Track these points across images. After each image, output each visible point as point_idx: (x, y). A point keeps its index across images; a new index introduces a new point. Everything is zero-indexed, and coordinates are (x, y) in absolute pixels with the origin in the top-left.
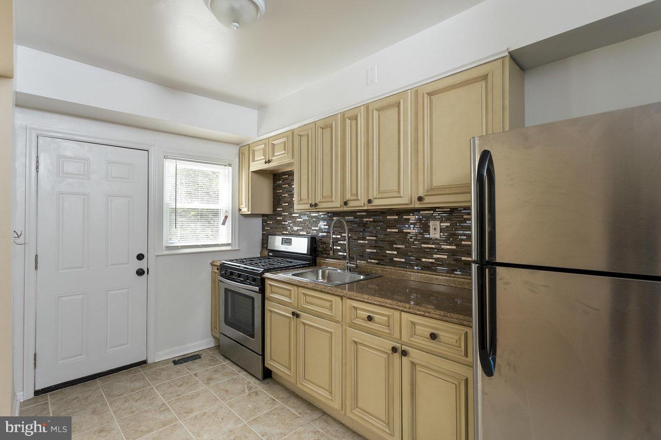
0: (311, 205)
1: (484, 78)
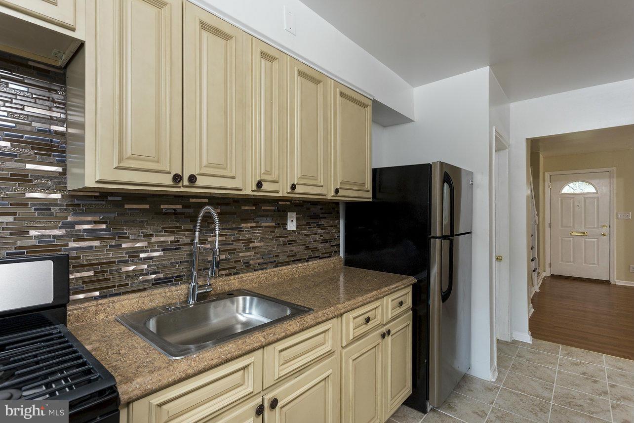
0: (176, 179)
1: (366, 107)
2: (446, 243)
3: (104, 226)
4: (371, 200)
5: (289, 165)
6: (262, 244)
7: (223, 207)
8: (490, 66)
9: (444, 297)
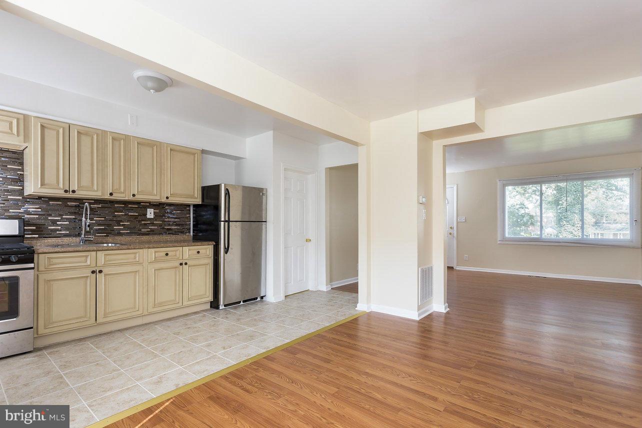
0: (66, 191)
1: (194, 154)
2: (226, 223)
3: (40, 210)
4: (201, 203)
5: (136, 179)
6: (129, 223)
7: (103, 205)
8: (274, 130)
9: (226, 251)
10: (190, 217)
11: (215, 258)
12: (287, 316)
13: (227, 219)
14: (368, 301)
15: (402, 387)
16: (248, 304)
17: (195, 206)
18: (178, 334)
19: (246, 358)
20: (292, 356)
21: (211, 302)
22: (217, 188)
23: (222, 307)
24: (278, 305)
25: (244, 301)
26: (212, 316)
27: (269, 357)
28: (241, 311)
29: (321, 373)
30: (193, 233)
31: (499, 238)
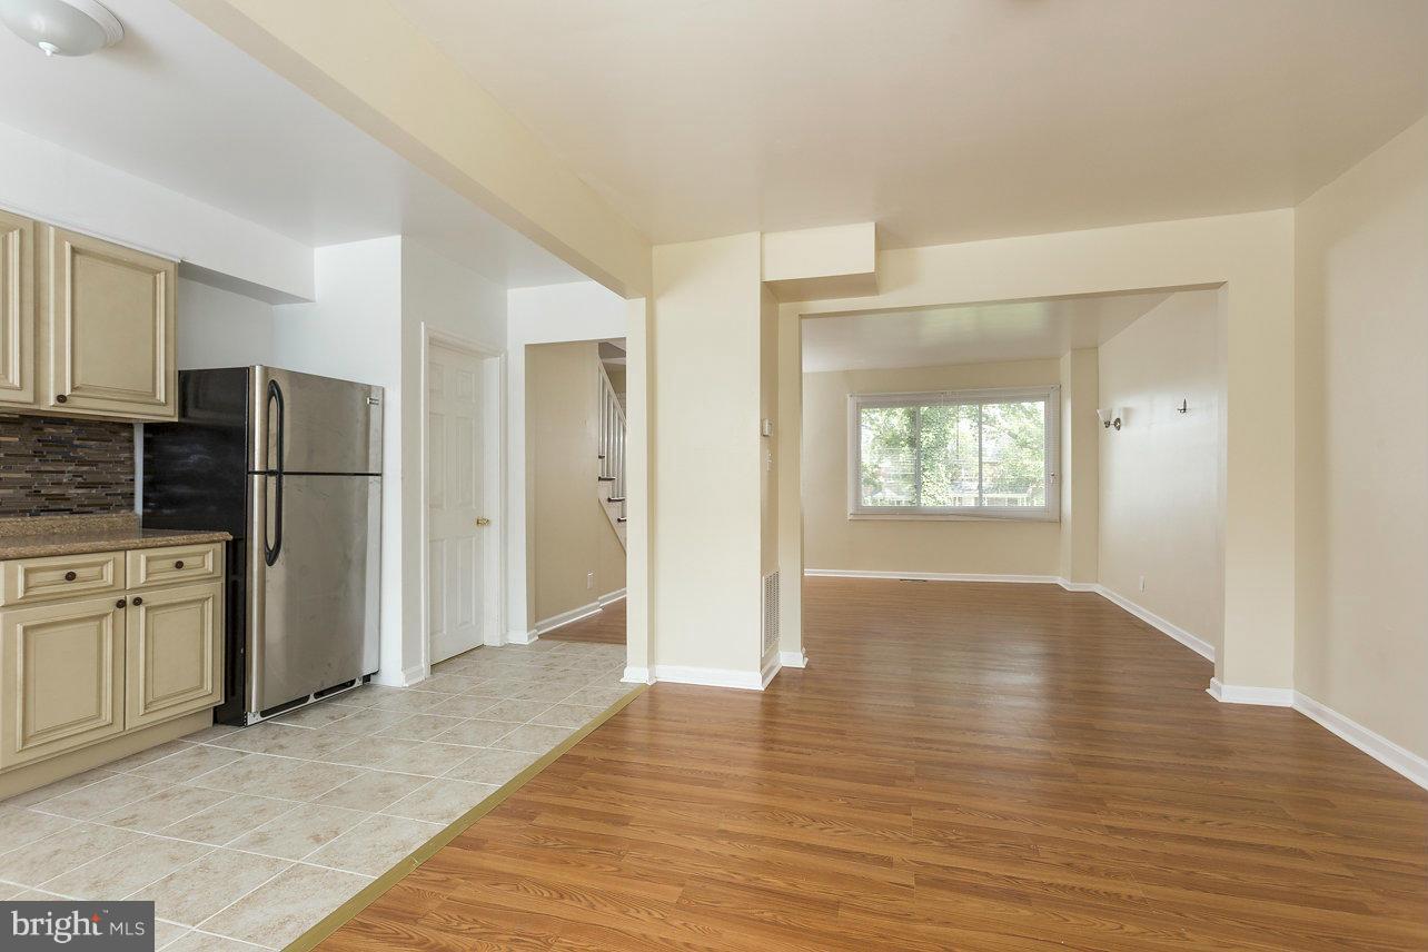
1: (154, 272)
2: (272, 480)
4: (176, 420)
8: (403, 232)
9: (271, 557)
10: (132, 459)
11: (232, 578)
12: (459, 721)
13: (273, 466)
14: (652, 660)
15: (811, 848)
16: (330, 700)
17: (150, 428)
18: (132, 820)
19: (398, 854)
20: (524, 825)
21: (215, 708)
22: (240, 377)
23: (251, 719)
24: (414, 695)
25: (318, 695)
26: (224, 747)
27: (463, 837)
28: (314, 722)
29: (620, 856)
30: (145, 506)
31: (850, 510)
